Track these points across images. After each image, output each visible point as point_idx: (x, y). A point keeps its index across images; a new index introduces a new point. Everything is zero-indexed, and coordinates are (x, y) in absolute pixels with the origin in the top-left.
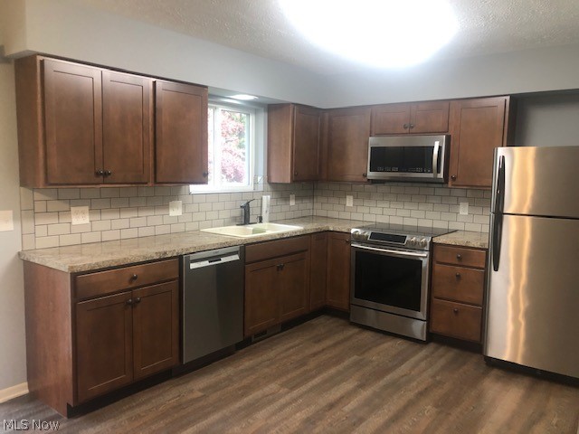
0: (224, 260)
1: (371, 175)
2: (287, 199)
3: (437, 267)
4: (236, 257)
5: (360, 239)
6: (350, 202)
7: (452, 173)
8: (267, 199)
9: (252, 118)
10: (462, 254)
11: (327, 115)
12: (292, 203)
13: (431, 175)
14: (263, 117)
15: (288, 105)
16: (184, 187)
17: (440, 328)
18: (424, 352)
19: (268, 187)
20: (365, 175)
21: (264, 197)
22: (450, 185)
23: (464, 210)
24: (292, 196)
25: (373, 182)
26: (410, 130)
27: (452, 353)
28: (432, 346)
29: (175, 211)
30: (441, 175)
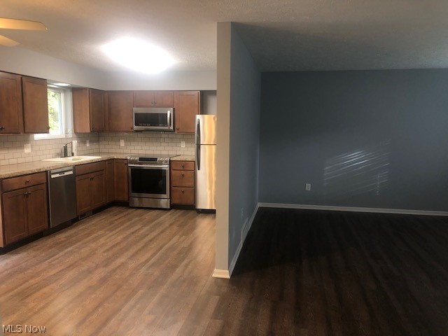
0: (66, 174)
1: (136, 128)
2: (85, 143)
3: (173, 172)
4: (71, 173)
5: (132, 162)
6: (122, 143)
7: (176, 127)
8: (75, 142)
9: (62, 95)
10: (184, 164)
11: (106, 94)
12: (88, 145)
13: (167, 128)
14: (70, 95)
15: (85, 89)
16: (31, 135)
17: (176, 201)
18: (169, 213)
19: (75, 136)
20: (132, 128)
21: (74, 141)
22: (176, 132)
23: (183, 145)
24: (88, 141)
25: (137, 131)
26: (155, 105)
27: (182, 212)
28: (172, 210)
29: (27, 150)
30: (172, 128)
